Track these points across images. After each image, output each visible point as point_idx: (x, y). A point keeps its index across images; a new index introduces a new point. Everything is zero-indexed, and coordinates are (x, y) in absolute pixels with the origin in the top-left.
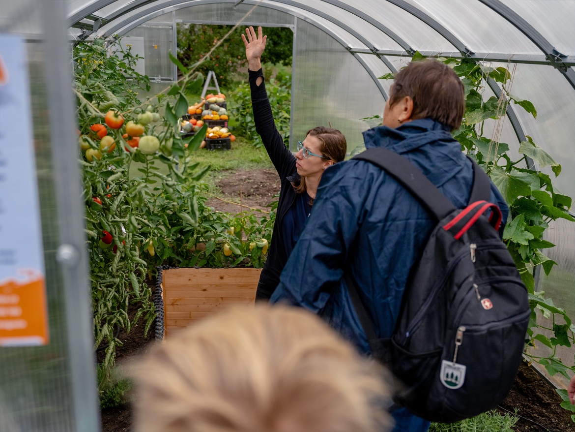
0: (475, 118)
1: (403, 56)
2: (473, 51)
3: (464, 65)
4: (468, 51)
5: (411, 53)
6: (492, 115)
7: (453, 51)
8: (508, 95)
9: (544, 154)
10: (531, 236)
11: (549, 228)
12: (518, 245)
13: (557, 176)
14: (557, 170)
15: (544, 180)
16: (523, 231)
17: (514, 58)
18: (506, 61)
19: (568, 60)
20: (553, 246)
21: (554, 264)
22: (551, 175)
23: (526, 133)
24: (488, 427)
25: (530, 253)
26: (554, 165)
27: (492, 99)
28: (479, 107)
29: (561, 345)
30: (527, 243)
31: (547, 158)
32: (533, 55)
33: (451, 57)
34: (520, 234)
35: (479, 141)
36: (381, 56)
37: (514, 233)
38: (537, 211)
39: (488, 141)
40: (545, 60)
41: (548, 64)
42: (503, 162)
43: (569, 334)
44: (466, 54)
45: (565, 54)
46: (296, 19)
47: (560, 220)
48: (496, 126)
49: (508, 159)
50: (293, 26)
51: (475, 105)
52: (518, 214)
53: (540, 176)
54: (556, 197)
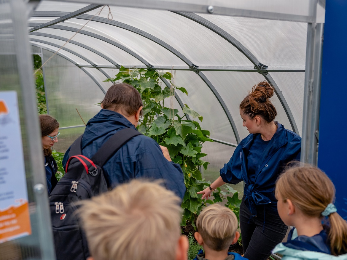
0: (160, 98)
1: (113, 68)
2: (153, 65)
3: (149, 72)
4: (150, 65)
5: (118, 67)
6: (168, 95)
7: (142, 65)
8: (173, 85)
9: (194, 112)
10: (196, 152)
11: (203, 147)
12: (191, 158)
13: (201, 122)
14: (201, 119)
15: (196, 124)
16: (192, 150)
17: (174, 68)
18: (171, 69)
19: (199, 68)
20: (206, 155)
21: (208, 164)
22: (199, 121)
23: (184, 103)
24: (195, 251)
25: (197, 161)
26: (199, 117)
27: (165, 88)
28: (160, 93)
29: (218, 202)
30: (195, 156)
31: (196, 114)
32: (183, 66)
33: (142, 68)
34: (191, 152)
35: (163, 109)
36: (99, 68)
37: (189, 152)
38: (196, 140)
39: (168, 109)
40: (189, 69)
41: (191, 70)
42: (176, 118)
43: (221, 196)
44: (149, 66)
45: (197, 65)
46: (41, 49)
47: (206, 142)
48: (171, 101)
49: (178, 117)
50: (40, 53)
51: (158, 91)
52: (188, 143)
53: (194, 122)
54: (203, 132)
